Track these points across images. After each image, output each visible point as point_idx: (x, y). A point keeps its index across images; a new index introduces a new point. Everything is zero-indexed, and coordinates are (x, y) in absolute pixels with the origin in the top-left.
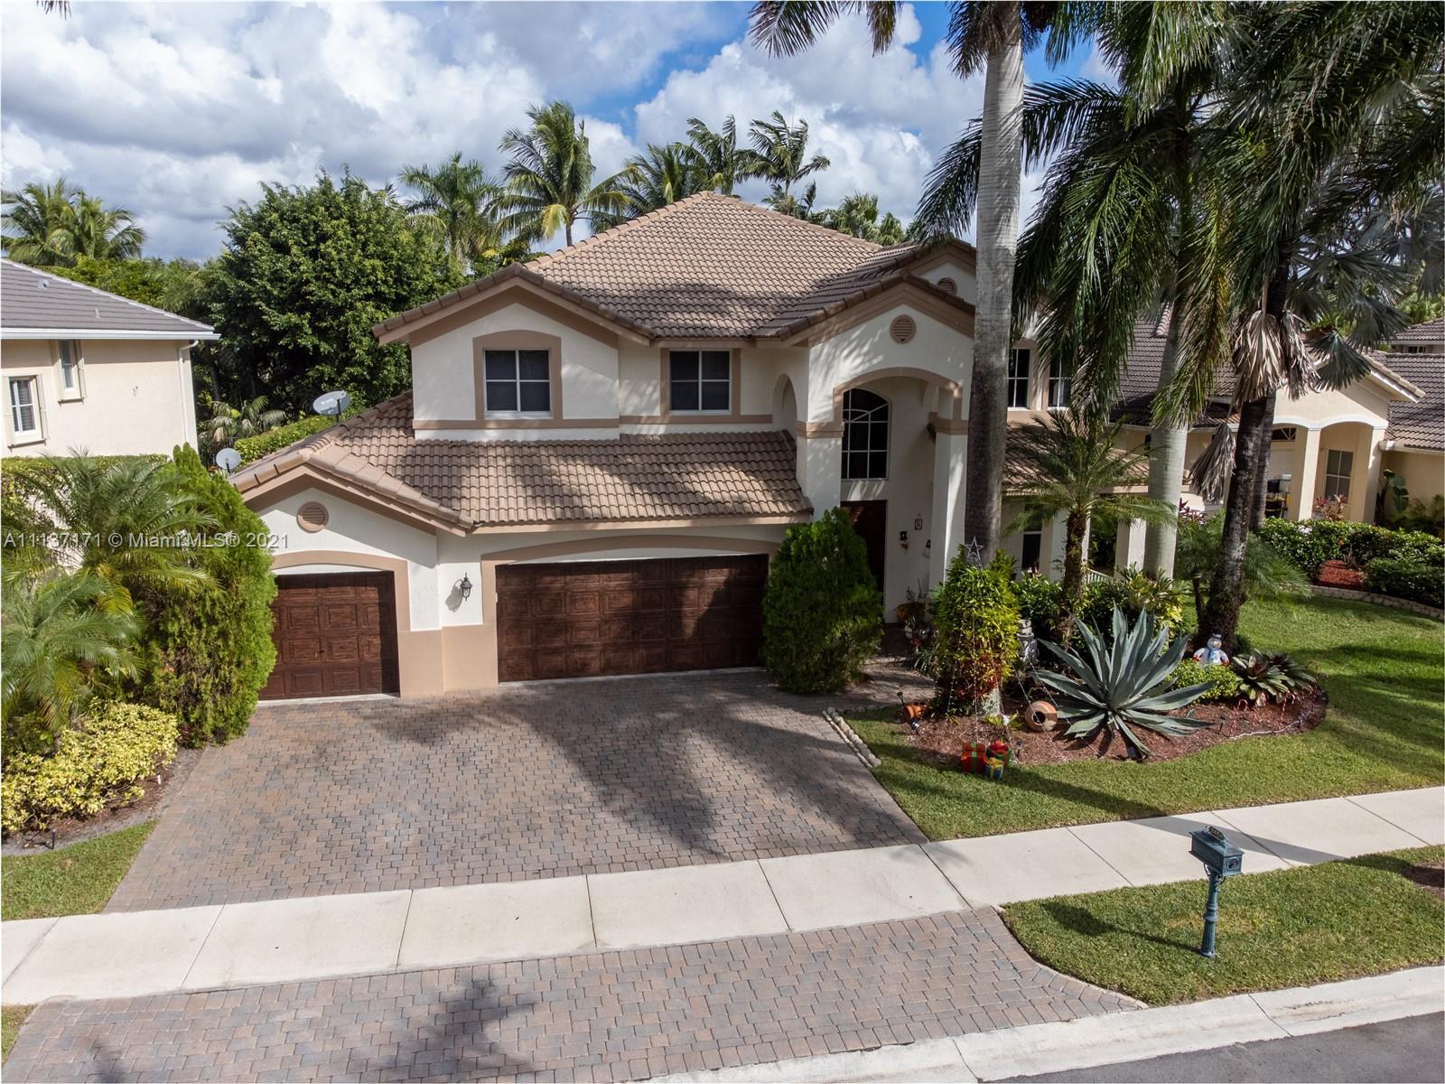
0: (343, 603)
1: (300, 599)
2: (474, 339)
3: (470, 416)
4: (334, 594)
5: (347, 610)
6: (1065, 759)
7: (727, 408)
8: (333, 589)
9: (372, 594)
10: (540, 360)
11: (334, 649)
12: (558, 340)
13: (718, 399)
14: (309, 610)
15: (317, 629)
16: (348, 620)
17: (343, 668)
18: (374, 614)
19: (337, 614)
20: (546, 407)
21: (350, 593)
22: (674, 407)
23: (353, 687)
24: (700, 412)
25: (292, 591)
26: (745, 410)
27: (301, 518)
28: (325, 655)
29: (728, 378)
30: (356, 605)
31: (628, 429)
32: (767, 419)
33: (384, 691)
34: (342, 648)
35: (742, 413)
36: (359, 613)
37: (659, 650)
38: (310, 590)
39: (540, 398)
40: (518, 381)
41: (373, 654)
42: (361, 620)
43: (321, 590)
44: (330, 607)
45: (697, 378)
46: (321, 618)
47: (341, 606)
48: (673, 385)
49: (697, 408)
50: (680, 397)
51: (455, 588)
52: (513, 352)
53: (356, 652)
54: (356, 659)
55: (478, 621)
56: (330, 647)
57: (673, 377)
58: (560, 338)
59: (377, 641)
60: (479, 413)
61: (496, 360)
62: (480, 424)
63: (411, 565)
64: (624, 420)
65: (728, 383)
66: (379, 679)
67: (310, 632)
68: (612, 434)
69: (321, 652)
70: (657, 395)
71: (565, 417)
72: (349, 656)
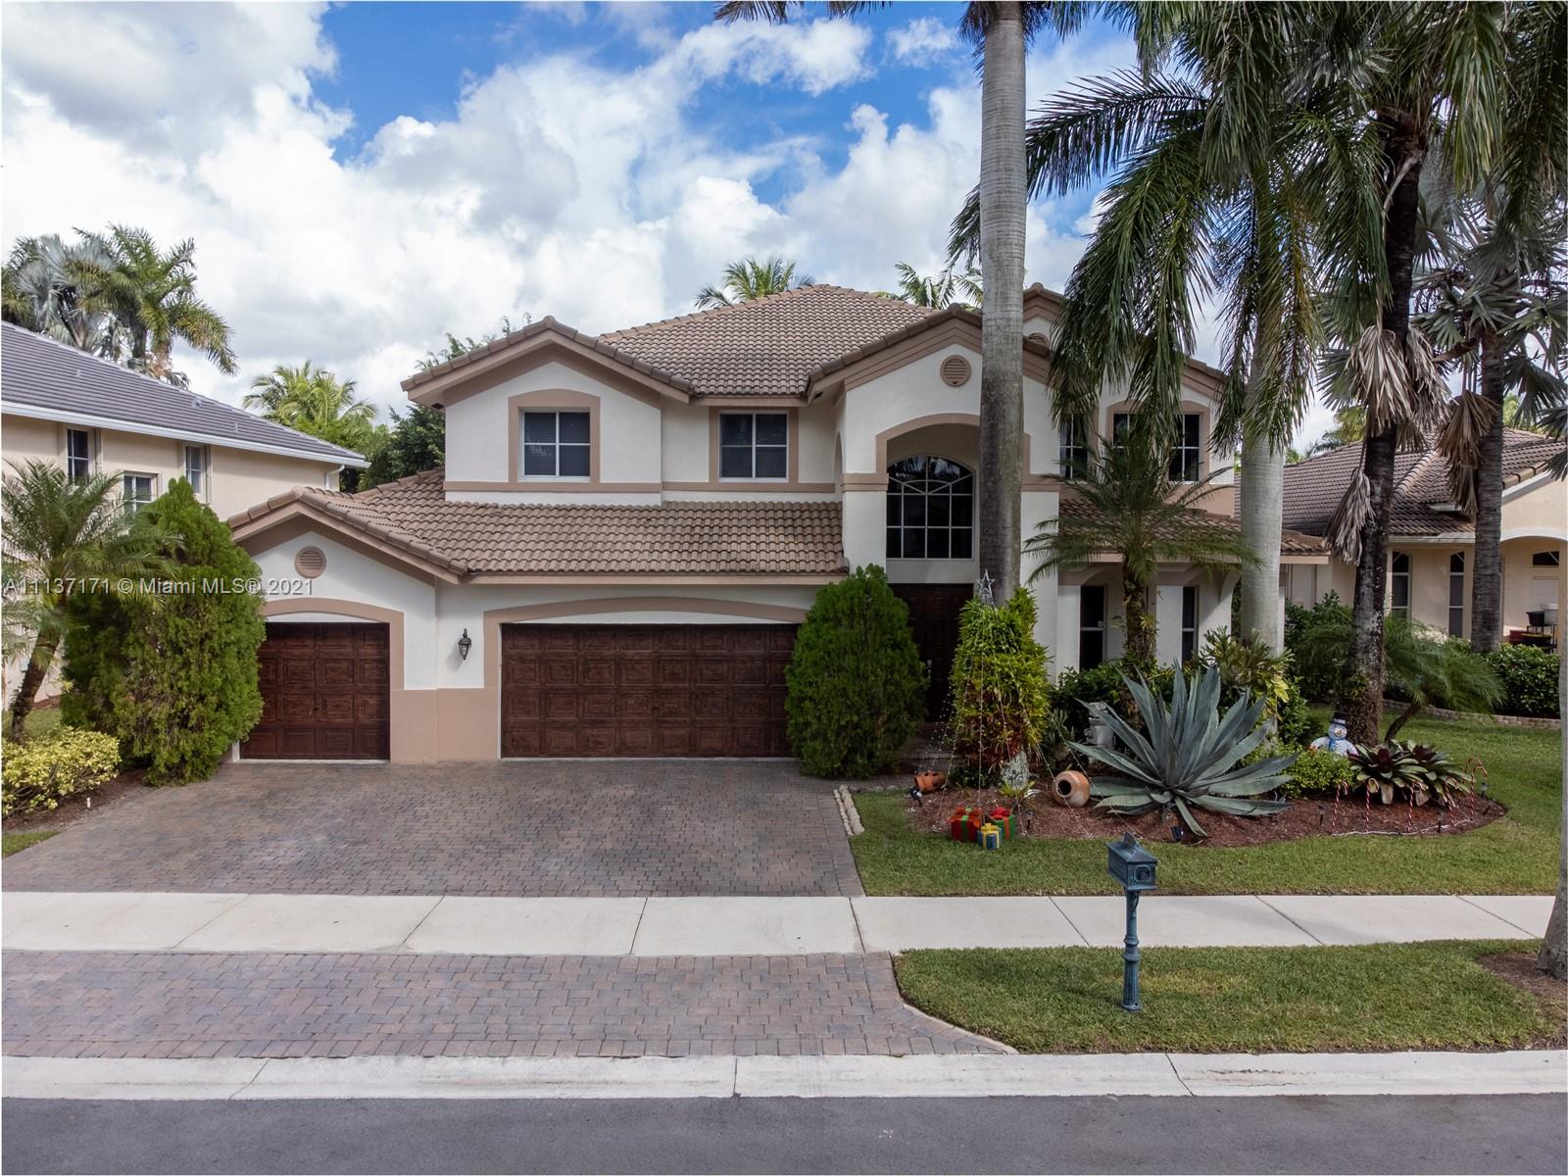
0: (341, 657)
1: (297, 652)
2: (510, 399)
3: (503, 478)
4: (330, 649)
5: (344, 665)
6: (1090, 836)
7: (784, 475)
8: (330, 642)
9: (369, 650)
10: (579, 422)
11: (329, 707)
12: (597, 400)
13: (775, 464)
14: (305, 663)
15: (313, 685)
16: (345, 677)
17: (338, 728)
18: (371, 672)
19: (333, 670)
20: (587, 474)
21: (347, 649)
22: (725, 474)
23: (345, 750)
24: (754, 480)
25: (290, 642)
27: (299, 562)
28: (319, 714)
29: (784, 443)
30: (353, 661)
31: (671, 496)
32: (829, 488)
33: (374, 756)
34: (336, 706)
35: (800, 481)
36: (356, 669)
38: (308, 643)
39: (579, 462)
40: (558, 444)
41: (368, 715)
42: (357, 678)
43: (318, 643)
44: (327, 661)
45: (750, 442)
46: (318, 673)
47: (337, 661)
48: (724, 450)
49: (749, 476)
50: (733, 463)
51: (454, 644)
52: (554, 415)
53: (351, 711)
54: (350, 720)
55: (479, 684)
56: (325, 705)
57: (724, 442)
58: (599, 398)
60: (513, 474)
61: (536, 421)
63: (408, 618)
65: (785, 449)
66: (372, 745)
67: (304, 688)
68: (654, 500)
69: (316, 709)
71: (603, 480)
72: (344, 716)
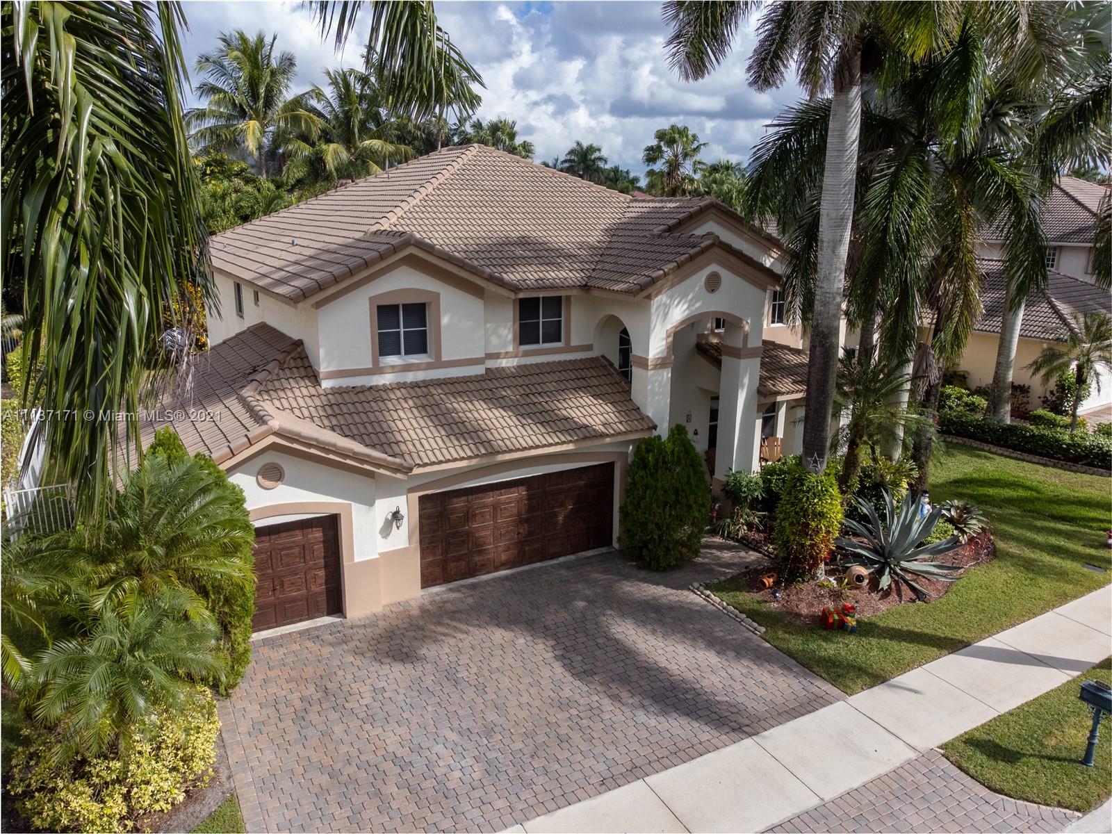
0: (292, 545)
2: (370, 298)
3: (369, 365)
4: (284, 539)
5: (296, 550)
7: (559, 340)
8: (284, 535)
10: (418, 312)
11: (286, 585)
12: (437, 295)
13: (554, 334)
16: (298, 559)
17: (294, 600)
18: (319, 550)
19: (288, 555)
20: (425, 351)
21: (298, 537)
22: (521, 343)
23: (302, 615)
24: (541, 346)
26: (574, 342)
27: (260, 477)
28: (277, 592)
29: (560, 317)
30: (304, 546)
31: (491, 364)
32: (589, 348)
33: (329, 614)
34: (292, 583)
35: (572, 344)
36: (306, 552)
37: (536, 546)
39: (419, 343)
40: (402, 330)
41: (319, 587)
42: (308, 558)
43: (273, 537)
44: (281, 550)
45: (538, 318)
46: (274, 561)
47: (290, 548)
48: (521, 325)
49: (538, 342)
50: (527, 335)
51: (386, 519)
52: (398, 306)
53: (304, 585)
54: (304, 591)
55: (404, 544)
56: (282, 585)
58: (439, 294)
59: (322, 573)
60: (375, 362)
61: (385, 313)
62: (377, 370)
63: (355, 507)
64: (490, 356)
65: (560, 322)
66: (324, 605)
68: (479, 370)
69: (274, 590)
70: (510, 336)
71: (444, 359)
72: (298, 590)
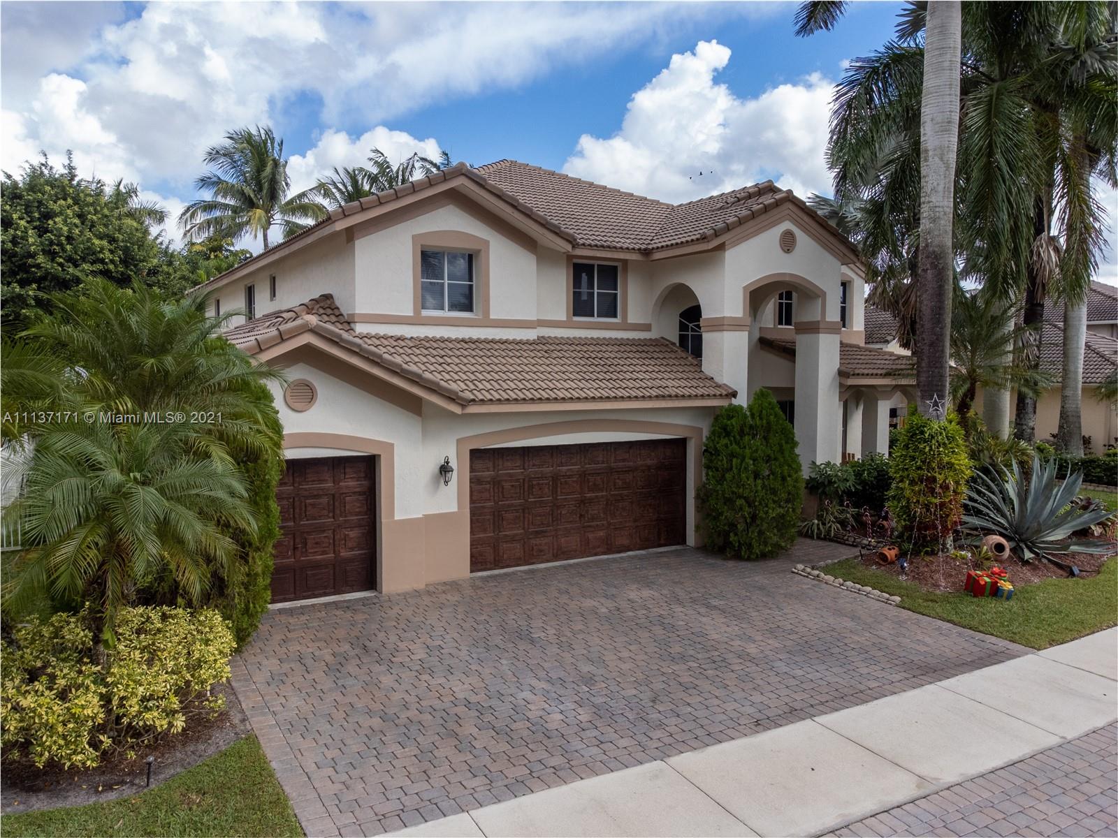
0: (321, 493)
2: (413, 237)
3: (408, 311)
4: (309, 483)
5: (324, 500)
7: (615, 316)
8: (309, 478)
9: (350, 484)
11: (309, 545)
12: (487, 243)
13: (610, 309)
17: (318, 566)
19: (313, 505)
20: (470, 310)
22: (575, 314)
23: (327, 587)
24: (596, 319)
26: (632, 319)
28: (298, 553)
29: (616, 289)
30: (333, 495)
31: (543, 331)
32: (647, 328)
33: (362, 589)
34: (317, 543)
35: (629, 322)
36: (336, 504)
39: (465, 300)
42: (338, 512)
45: (593, 288)
46: (297, 510)
47: (318, 496)
48: (575, 294)
49: (593, 316)
50: (580, 307)
51: (434, 471)
52: (444, 251)
53: (331, 546)
54: (331, 555)
55: (453, 507)
56: (304, 544)
57: (575, 286)
58: (489, 242)
59: (355, 534)
60: (416, 311)
62: (417, 320)
63: (397, 447)
64: (541, 322)
65: (616, 294)
68: (531, 335)
69: (295, 549)
70: (563, 305)
71: (492, 317)
72: (324, 553)
